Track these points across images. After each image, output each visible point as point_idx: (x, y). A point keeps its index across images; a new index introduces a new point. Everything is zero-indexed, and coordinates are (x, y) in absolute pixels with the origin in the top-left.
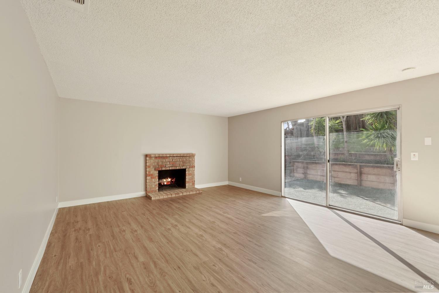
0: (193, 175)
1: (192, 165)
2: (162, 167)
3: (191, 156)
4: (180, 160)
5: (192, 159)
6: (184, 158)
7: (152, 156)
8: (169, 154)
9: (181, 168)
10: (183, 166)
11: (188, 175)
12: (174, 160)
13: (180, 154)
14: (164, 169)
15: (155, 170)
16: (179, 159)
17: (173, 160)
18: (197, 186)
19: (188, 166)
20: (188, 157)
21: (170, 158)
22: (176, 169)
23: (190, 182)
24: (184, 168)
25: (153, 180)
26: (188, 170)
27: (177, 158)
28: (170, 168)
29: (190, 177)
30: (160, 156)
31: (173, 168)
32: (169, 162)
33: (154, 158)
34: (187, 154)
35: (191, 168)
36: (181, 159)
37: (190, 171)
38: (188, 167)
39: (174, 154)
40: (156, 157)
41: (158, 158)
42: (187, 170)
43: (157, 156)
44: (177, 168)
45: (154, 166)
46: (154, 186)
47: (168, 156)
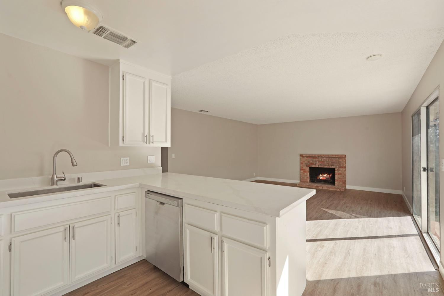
0: (344, 175)
1: (342, 165)
2: (312, 164)
3: (343, 157)
4: (329, 160)
5: (342, 161)
6: (333, 158)
7: (304, 156)
8: (317, 155)
9: (329, 167)
10: (332, 166)
11: (337, 174)
12: (322, 160)
13: (329, 155)
14: (313, 166)
15: (307, 166)
16: (328, 159)
17: (321, 160)
18: (348, 187)
19: (337, 166)
20: (338, 158)
21: (319, 158)
22: (324, 167)
23: (340, 181)
24: (333, 167)
25: (305, 173)
26: (338, 169)
27: (326, 158)
28: (320, 166)
29: (340, 176)
30: (310, 156)
31: (322, 166)
32: (319, 161)
33: (306, 158)
34: (336, 155)
35: (340, 168)
36: (330, 159)
37: (340, 171)
38: (338, 167)
39: (322, 155)
40: (307, 157)
41: (309, 158)
42: (336, 169)
43: (307, 156)
44: (326, 167)
45: (306, 164)
46: (306, 178)
47: (317, 156)
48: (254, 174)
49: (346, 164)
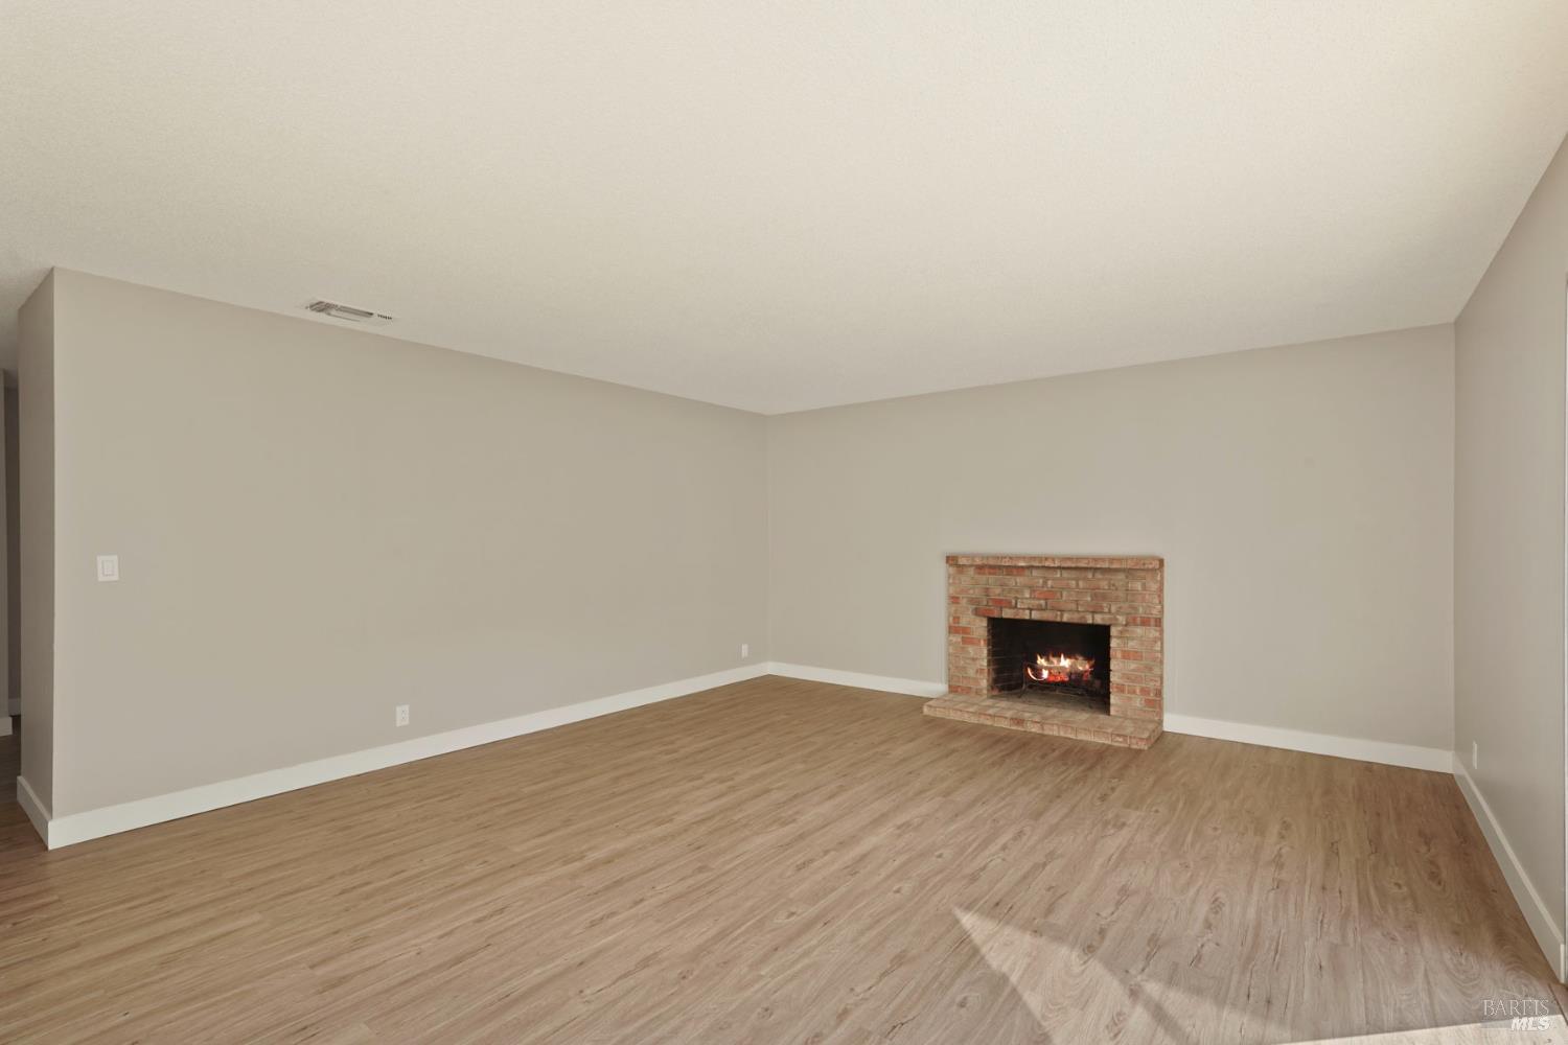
0: (1153, 662)
1: (1141, 610)
2: (1000, 603)
3: (1150, 569)
4: (1081, 584)
5: (1144, 587)
6: (1099, 576)
7: (962, 561)
8: (1024, 558)
9: (1083, 621)
10: (1093, 612)
11: (1119, 655)
12: (1050, 583)
13: (1078, 559)
14: (1007, 614)
15: (977, 612)
16: (1077, 580)
17: (1045, 583)
18: (1173, 723)
19: (1118, 612)
20: (1121, 576)
21: (1035, 573)
22: (1058, 619)
23: (1134, 692)
24: (1099, 619)
25: (971, 649)
26: (1121, 632)
27: (1066, 574)
28: (1036, 615)
29: (1133, 666)
30: (992, 562)
31: (1048, 616)
32: (1032, 589)
33: (971, 571)
34: (1112, 560)
35: (1136, 625)
36: (1086, 579)
37: (1133, 639)
38: (1122, 619)
39: (1046, 559)
40: (980, 568)
41: (987, 571)
42: (1114, 631)
43: (978, 562)
44: (1066, 618)
45: (972, 601)
46: (971, 673)
47: (1022, 564)
48: (745, 648)
49: (1161, 602)
